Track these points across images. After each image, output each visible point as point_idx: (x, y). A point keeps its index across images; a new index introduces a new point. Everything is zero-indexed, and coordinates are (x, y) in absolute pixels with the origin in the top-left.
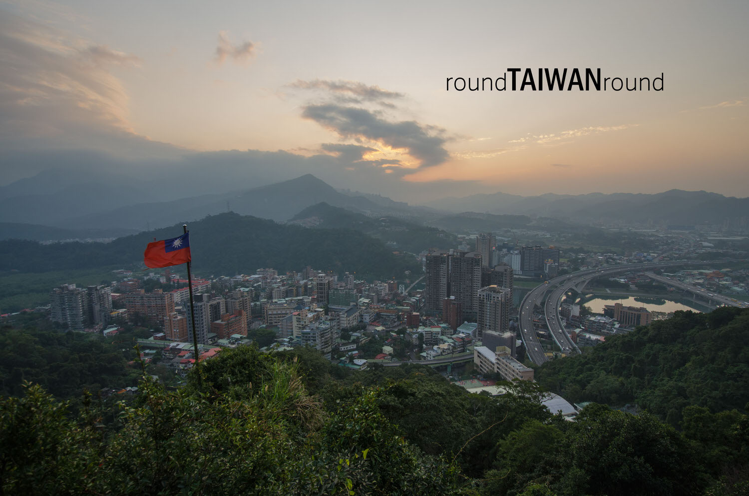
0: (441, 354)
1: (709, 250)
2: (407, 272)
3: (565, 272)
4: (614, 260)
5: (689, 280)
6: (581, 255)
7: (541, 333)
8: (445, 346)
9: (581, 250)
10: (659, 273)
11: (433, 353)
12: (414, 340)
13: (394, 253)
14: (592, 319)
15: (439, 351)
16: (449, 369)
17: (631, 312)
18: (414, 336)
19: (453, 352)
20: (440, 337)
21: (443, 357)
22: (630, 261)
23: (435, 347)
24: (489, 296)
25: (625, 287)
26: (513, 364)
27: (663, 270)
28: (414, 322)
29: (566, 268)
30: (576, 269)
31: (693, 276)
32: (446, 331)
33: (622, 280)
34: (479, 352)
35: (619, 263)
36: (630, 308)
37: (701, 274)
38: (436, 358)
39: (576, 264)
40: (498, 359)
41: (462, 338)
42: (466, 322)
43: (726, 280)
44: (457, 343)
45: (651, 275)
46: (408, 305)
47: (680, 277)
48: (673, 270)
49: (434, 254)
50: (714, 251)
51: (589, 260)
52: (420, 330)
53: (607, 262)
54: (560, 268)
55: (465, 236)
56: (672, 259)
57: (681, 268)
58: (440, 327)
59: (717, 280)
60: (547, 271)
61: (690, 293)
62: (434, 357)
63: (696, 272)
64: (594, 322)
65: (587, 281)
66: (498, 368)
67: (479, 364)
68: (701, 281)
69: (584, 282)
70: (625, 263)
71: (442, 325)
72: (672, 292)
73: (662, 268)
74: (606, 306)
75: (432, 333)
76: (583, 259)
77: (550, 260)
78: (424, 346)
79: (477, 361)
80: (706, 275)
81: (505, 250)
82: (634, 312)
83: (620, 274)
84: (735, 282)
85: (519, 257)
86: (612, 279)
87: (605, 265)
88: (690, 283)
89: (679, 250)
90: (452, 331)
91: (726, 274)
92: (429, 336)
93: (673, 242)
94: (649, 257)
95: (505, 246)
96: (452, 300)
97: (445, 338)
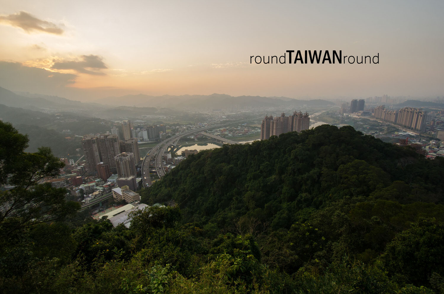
0: (95, 198)
1: (224, 120)
2: (78, 150)
3: (169, 137)
4: (190, 128)
5: (216, 134)
6: (178, 127)
7: (153, 170)
8: (97, 193)
9: (178, 125)
10: (206, 132)
11: (89, 199)
12: (77, 194)
13: (66, 138)
14: (176, 159)
15: (93, 197)
16: (101, 205)
17: (191, 152)
18: (77, 192)
19: (102, 195)
20: (95, 188)
21: (95, 199)
22: (196, 128)
23: (90, 195)
24: (121, 159)
25: (193, 140)
26: (130, 194)
27: (207, 130)
28: (78, 183)
29: (170, 135)
30: (174, 135)
31: (217, 131)
32: (100, 183)
33: (193, 137)
34: (115, 192)
35: (192, 129)
36: (191, 151)
37: (220, 130)
38: (91, 201)
39: (175, 131)
40: (123, 193)
41: (109, 185)
42: (113, 175)
43: (227, 132)
44: (106, 189)
45: (203, 133)
46: (75, 172)
47: (213, 132)
48: (211, 130)
49: (87, 139)
50: (226, 120)
51: (180, 129)
52: (81, 187)
53: (188, 129)
54: (167, 135)
55: (120, 121)
56: (211, 125)
57: (214, 128)
58: (95, 182)
59: (224, 132)
60: (161, 138)
61: (215, 139)
62: (89, 201)
63: (218, 130)
64: (177, 160)
65: (178, 140)
66: (124, 197)
67: (116, 197)
68: (219, 133)
69: (177, 140)
70: (194, 129)
71: (96, 181)
72: (209, 140)
73: (207, 129)
74: (182, 151)
75: (89, 187)
76: (178, 129)
77: (161, 132)
78: (85, 195)
79: (115, 196)
80: (221, 130)
81: (139, 129)
82: (192, 152)
83: (192, 134)
84: (230, 132)
85: (146, 132)
86: (188, 137)
87: (186, 131)
88: (215, 135)
89: (215, 120)
90: (104, 182)
91: (227, 130)
92: (87, 189)
93: (213, 117)
94: (203, 125)
95: (139, 127)
96: (102, 164)
97: (98, 188)
